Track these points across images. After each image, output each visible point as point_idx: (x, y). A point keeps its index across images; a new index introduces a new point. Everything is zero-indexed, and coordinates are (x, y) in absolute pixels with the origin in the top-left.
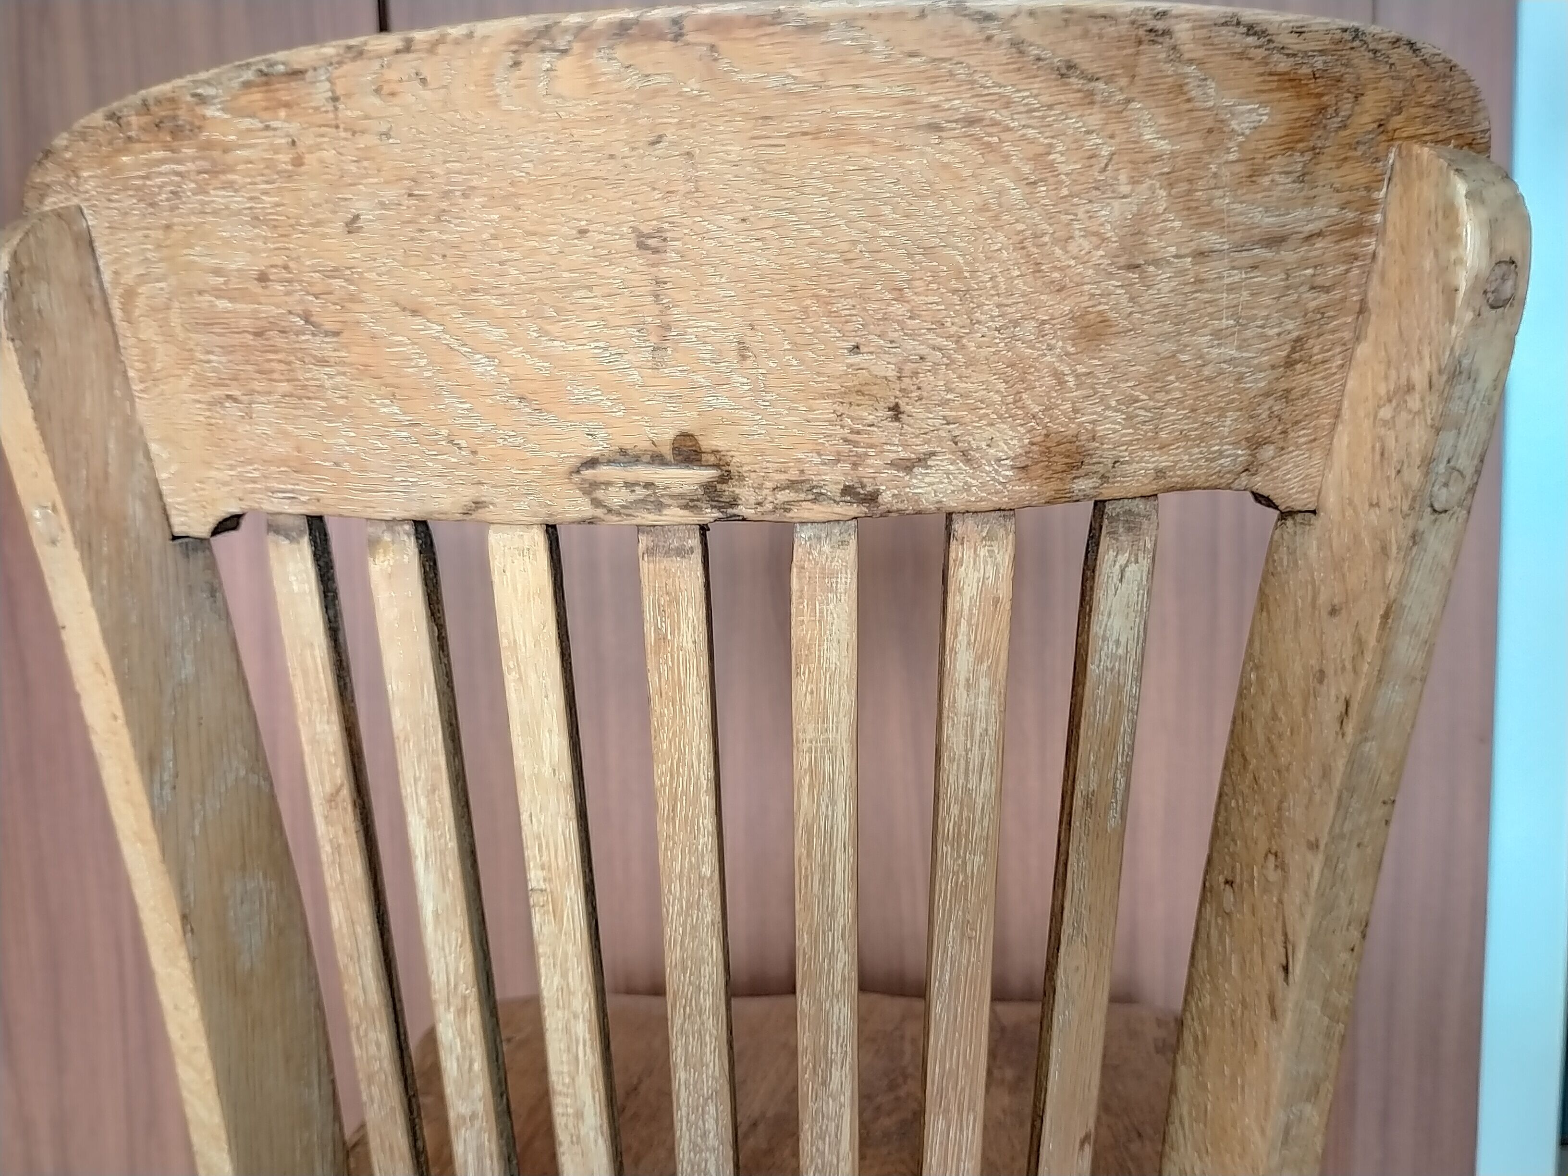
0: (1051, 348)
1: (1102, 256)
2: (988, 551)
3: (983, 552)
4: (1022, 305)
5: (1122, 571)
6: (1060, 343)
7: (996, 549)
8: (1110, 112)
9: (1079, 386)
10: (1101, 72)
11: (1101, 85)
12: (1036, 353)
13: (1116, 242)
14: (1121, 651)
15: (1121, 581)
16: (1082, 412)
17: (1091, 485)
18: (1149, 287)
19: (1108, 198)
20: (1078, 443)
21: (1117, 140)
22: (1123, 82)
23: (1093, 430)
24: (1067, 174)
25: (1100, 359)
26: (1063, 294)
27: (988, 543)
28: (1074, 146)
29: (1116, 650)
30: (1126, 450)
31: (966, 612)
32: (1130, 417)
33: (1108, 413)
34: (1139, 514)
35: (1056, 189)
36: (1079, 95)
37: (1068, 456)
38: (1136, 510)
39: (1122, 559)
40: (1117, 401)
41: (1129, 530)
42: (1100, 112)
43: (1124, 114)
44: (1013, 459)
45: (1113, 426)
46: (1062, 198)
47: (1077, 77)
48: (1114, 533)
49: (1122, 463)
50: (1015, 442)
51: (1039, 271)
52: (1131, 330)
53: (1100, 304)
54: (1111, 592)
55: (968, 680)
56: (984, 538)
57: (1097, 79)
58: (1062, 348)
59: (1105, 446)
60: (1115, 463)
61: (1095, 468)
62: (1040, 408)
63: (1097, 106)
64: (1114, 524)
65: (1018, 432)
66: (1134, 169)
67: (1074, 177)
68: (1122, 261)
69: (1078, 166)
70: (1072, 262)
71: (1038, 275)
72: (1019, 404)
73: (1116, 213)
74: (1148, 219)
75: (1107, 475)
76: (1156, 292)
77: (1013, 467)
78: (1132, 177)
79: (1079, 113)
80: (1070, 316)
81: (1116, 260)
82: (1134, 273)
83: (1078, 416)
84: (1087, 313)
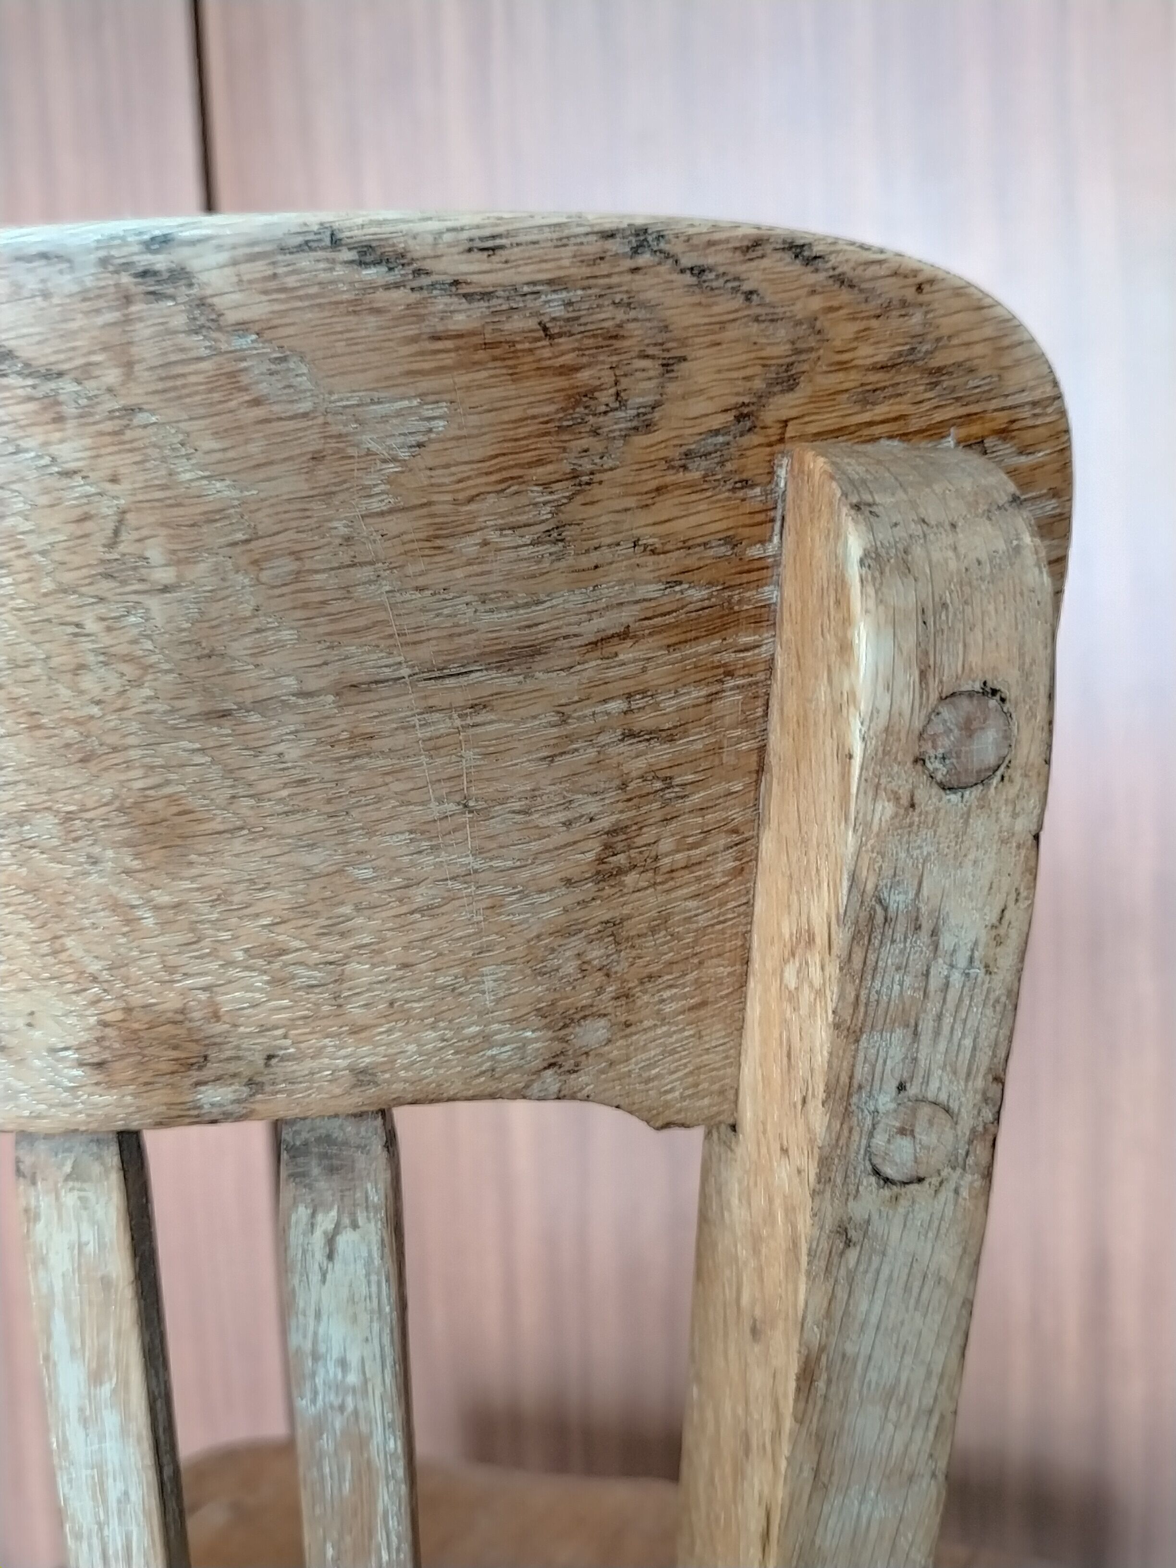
0: (94, 861)
1: (150, 698)
2: (80, 1198)
3: (70, 1199)
4: (22, 786)
5: (331, 1241)
6: (110, 853)
7: (90, 1195)
8: (101, 434)
9: (165, 925)
10: (62, 362)
11: (68, 387)
12: (70, 871)
13: (167, 672)
14: (353, 1378)
15: (330, 1257)
16: (184, 970)
17: (231, 1097)
18: (257, 751)
19: (136, 592)
20: (188, 1024)
21: (125, 485)
22: (112, 376)
23: (211, 1002)
24: (43, 553)
25: (193, 879)
26: (93, 767)
27: (77, 1185)
28: (44, 500)
29: (344, 1377)
30: (285, 1037)
31: (59, 1297)
32: (277, 982)
33: (233, 972)
34: (346, 1143)
35: (31, 580)
36: (31, 406)
37: (175, 1048)
38: (337, 1134)
39: (326, 1221)
40: (246, 951)
41: (332, 1170)
42: (81, 436)
43: (129, 435)
44: (78, 1049)
45: (249, 995)
46: (45, 595)
47: (19, 374)
48: (304, 1175)
49: (283, 1059)
50: (71, 1020)
51: (39, 727)
52: (242, 828)
53: (168, 782)
54: (315, 1278)
55: (81, 1410)
56: (68, 1178)
57: (60, 374)
58: (114, 860)
59: (242, 1029)
60: (270, 1057)
61: (232, 1067)
62: (103, 963)
63: (71, 425)
64: (301, 1160)
65: (74, 1003)
66: (173, 537)
67: (57, 556)
68: (193, 705)
69: (62, 537)
70: (95, 710)
71: (38, 733)
72: (63, 956)
73: (159, 619)
74: (225, 628)
75: (259, 1079)
76: (274, 758)
77: (81, 1064)
78: (174, 552)
79: (41, 438)
80: (117, 804)
81: (178, 704)
82: (220, 726)
83: (177, 977)
84: (147, 799)
